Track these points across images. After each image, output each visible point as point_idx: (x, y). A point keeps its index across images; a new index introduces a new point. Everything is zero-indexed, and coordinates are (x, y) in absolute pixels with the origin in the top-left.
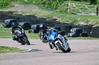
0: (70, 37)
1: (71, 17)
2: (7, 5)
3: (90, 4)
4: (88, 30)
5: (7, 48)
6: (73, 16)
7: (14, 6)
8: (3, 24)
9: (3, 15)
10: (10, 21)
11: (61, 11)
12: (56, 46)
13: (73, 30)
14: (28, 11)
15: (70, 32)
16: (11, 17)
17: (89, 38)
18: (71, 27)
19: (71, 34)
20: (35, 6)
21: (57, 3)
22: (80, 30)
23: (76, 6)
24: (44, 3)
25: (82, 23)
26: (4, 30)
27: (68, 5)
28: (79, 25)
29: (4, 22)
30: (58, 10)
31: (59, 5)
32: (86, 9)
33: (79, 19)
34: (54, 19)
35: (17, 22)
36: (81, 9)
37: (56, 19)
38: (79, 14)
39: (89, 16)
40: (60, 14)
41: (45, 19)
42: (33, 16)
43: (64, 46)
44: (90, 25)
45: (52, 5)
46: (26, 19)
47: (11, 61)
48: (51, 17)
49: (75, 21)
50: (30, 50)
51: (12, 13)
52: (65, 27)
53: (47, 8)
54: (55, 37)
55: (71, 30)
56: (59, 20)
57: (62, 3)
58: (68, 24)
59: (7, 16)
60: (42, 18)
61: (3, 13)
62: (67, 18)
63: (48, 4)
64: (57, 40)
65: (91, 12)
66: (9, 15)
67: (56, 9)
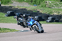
0: (48, 22)
1: (48, 10)
2: (8, 2)
3: (61, 2)
4: (59, 18)
5: (8, 29)
6: (50, 9)
7: (13, 3)
8: (6, 14)
9: (6, 8)
10: (10, 12)
11: (42, 6)
12: (33, 29)
13: (50, 18)
14: (21, 6)
15: (48, 19)
16: (11, 10)
17: (60, 23)
18: (48, 16)
19: (48, 21)
20: (26, 3)
21: (40, 1)
22: (54, 18)
23: (52, 3)
24: (32, 1)
25: (55, 14)
26: (7, 18)
27: (46, 2)
28: (53, 15)
29: (6, 13)
30: (40, 6)
31: (41, 2)
32: (58, 5)
33: (53, 11)
34: (38, 11)
35: (15, 13)
36: (55, 4)
37: (39, 11)
38: (53, 8)
39: (60, 9)
40: (42, 8)
41: (32, 11)
42: (25, 9)
43: (39, 29)
44: (60, 15)
45: (37, 2)
46: (20, 11)
47: (11, 38)
48: (36, 10)
49: (51, 12)
50: (23, 30)
51: (11, 7)
52: (45, 16)
53: (34, 4)
54: (33, 23)
55: (49, 18)
56: (41, 11)
57: (43, 1)
58: (47, 14)
59: (8, 9)
60: (31, 11)
61: (6, 7)
62: (46, 10)
63: (34, 1)
64: (34, 24)
65: (61, 7)
66: (9, 9)
67: (39, 5)
